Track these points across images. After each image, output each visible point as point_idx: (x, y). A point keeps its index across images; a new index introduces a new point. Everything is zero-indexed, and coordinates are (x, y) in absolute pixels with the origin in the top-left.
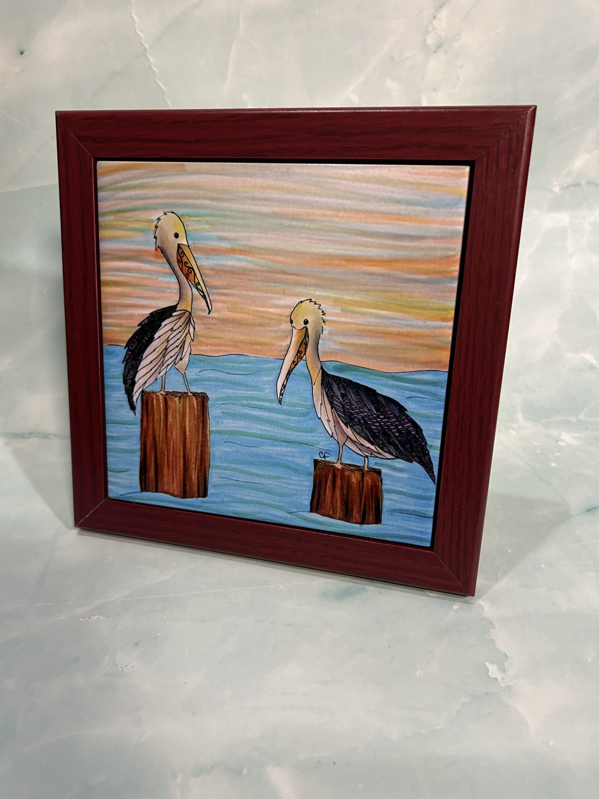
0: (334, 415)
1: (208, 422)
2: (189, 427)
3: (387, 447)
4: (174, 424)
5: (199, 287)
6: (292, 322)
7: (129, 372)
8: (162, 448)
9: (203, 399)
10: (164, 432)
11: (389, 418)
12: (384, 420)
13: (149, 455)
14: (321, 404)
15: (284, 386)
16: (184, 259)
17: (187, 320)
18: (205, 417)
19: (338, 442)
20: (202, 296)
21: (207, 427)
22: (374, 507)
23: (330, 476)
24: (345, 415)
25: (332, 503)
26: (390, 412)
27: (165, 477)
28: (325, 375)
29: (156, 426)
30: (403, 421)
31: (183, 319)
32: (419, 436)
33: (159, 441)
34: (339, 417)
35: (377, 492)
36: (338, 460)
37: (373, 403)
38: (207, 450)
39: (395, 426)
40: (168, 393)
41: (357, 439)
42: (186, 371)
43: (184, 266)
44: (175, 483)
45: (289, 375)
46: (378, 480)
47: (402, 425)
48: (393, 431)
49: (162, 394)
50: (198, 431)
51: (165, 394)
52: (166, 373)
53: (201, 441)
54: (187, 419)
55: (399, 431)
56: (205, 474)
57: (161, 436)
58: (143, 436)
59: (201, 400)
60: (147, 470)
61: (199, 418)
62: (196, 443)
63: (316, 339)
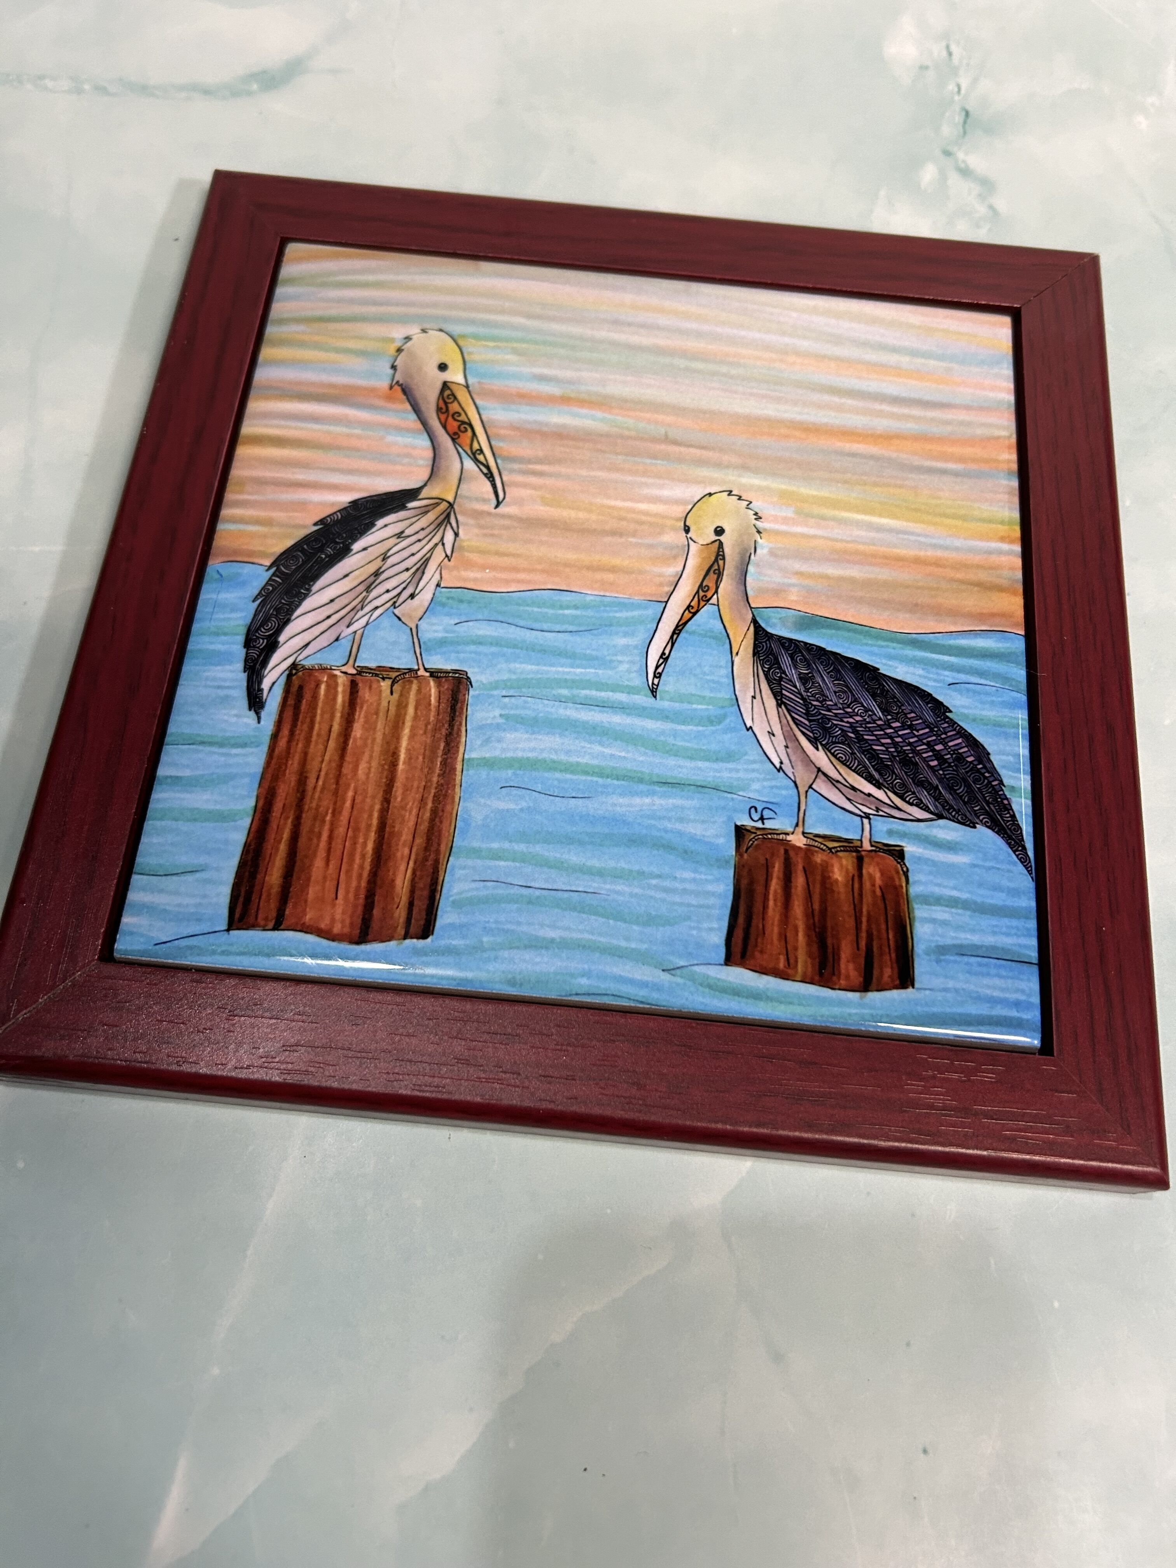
0: (784, 721)
1: (463, 739)
2: (408, 750)
3: (914, 793)
4: (365, 745)
5: (481, 458)
6: (687, 530)
7: (265, 622)
8: (318, 806)
9: (456, 686)
10: (334, 765)
11: (911, 727)
12: (900, 733)
13: (275, 827)
14: (754, 697)
15: (664, 658)
16: (454, 407)
17: (443, 517)
18: (456, 728)
19: (795, 782)
20: (485, 475)
21: (458, 751)
22: (892, 943)
23: (777, 865)
24: (810, 721)
25: (784, 937)
26: (913, 715)
27: (311, 884)
28: (761, 635)
29: (315, 749)
30: (946, 733)
32: (985, 767)
33: (315, 788)
34: (797, 724)
35: (898, 904)
36: (797, 825)
37: (874, 696)
38: (448, 808)
39: (928, 744)
40: (361, 671)
41: (841, 774)
42: (419, 623)
43: (450, 418)
44: (340, 900)
45: (678, 634)
46: (898, 873)
47: (945, 744)
48: (924, 755)
49: (345, 673)
50: (432, 761)
51: (354, 672)
52: (367, 624)
53: (434, 785)
54: (406, 731)
55: (938, 756)
56: (433, 873)
57: (323, 774)
58: (269, 776)
59: (451, 688)
60: (262, 868)
61: (440, 730)
62: (421, 790)
63: (742, 564)
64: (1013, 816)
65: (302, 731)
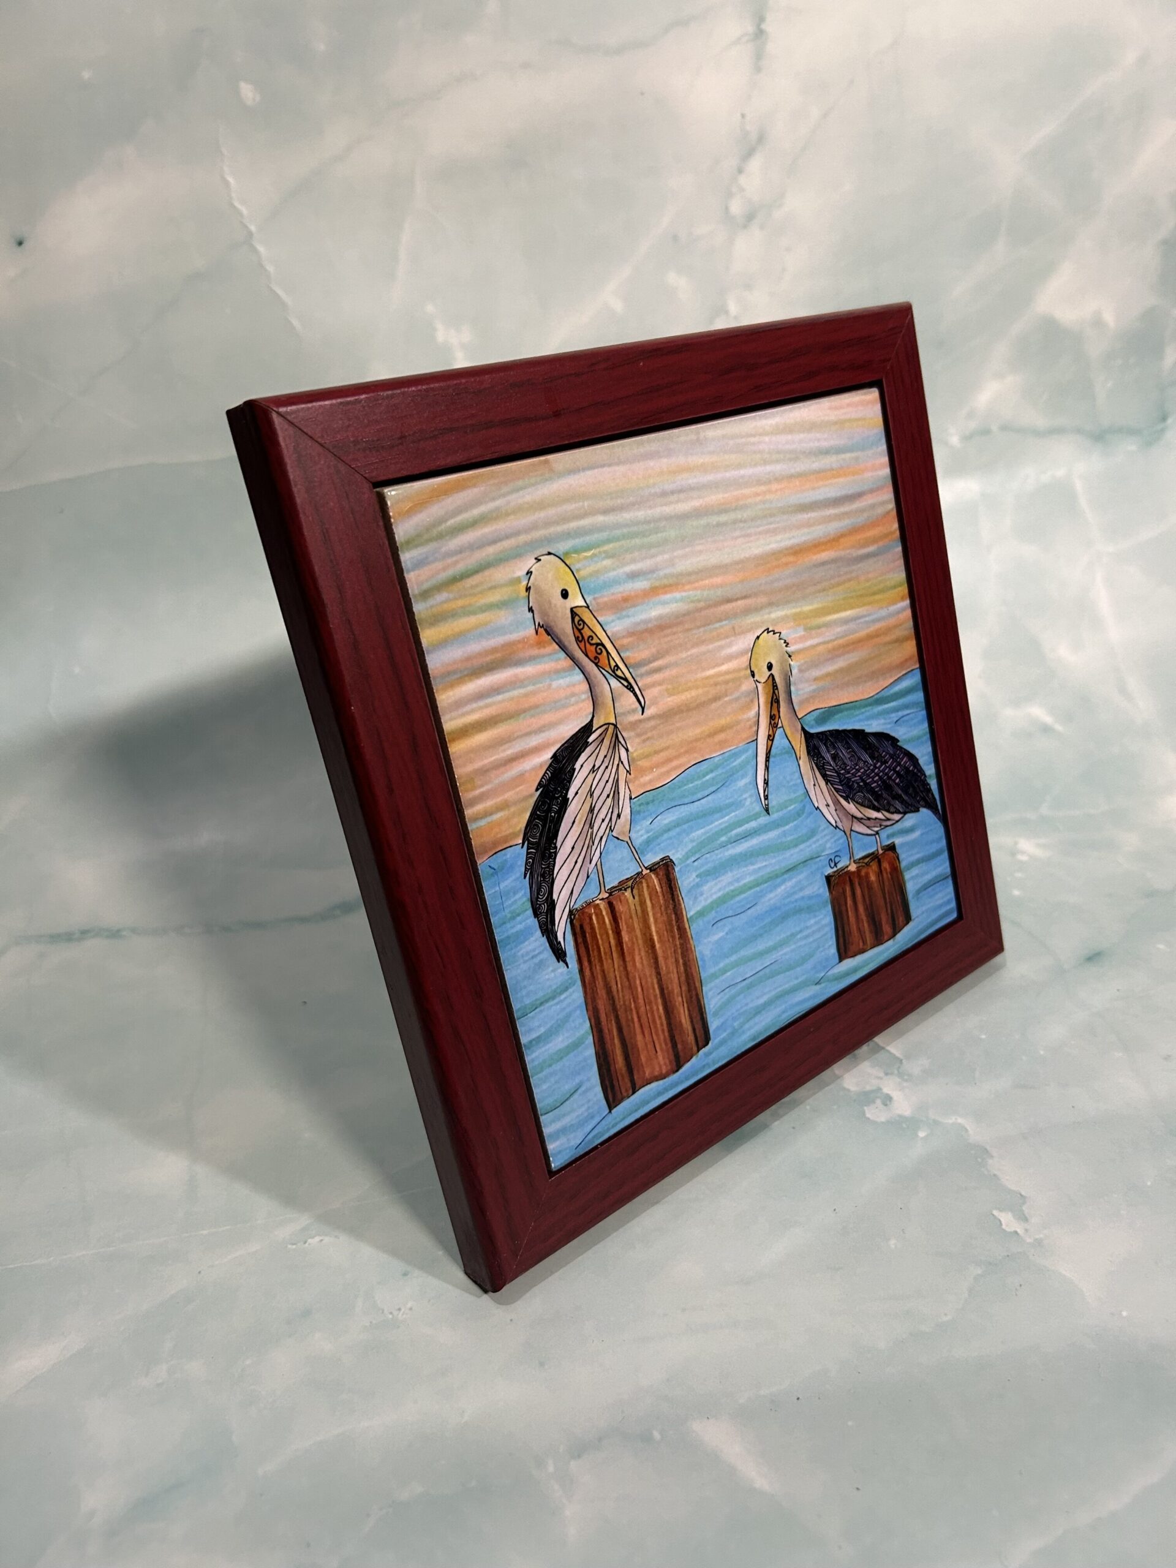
0: (831, 793)
1: (683, 906)
2: (657, 932)
3: (893, 805)
4: (633, 943)
5: (619, 673)
7: (539, 891)
8: (625, 1002)
9: (665, 868)
10: (622, 968)
11: (885, 762)
12: (881, 769)
13: (607, 1031)
14: (814, 785)
15: (766, 782)
16: (586, 632)
17: (614, 739)
18: (676, 900)
19: (844, 831)
20: (626, 687)
21: (682, 915)
22: (900, 902)
23: (847, 889)
24: (842, 785)
26: (884, 753)
27: (640, 1052)
28: (808, 737)
29: (607, 965)
30: (899, 757)
31: (606, 742)
33: (618, 991)
34: (837, 792)
35: (898, 878)
36: (850, 858)
37: (866, 751)
38: (691, 956)
39: (893, 769)
40: (611, 892)
41: (861, 813)
42: (630, 835)
43: (587, 644)
44: (659, 1053)
45: (769, 761)
46: (895, 859)
48: (893, 778)
49: (602, 899)
50: (672, 931)
51: (607, 895)
52: (601, 854)
53: (679, 947)
54: (652, 919)
55: (898, 773)
56: (698, 1003)
57: (618, 978)
58: (589, 1001)
59: (664, 873)
60: (612, 1062)
61: (669, 907)
62: (673, 954)
63: (787, 687)
64: (931, 792)
65: (594, 957)
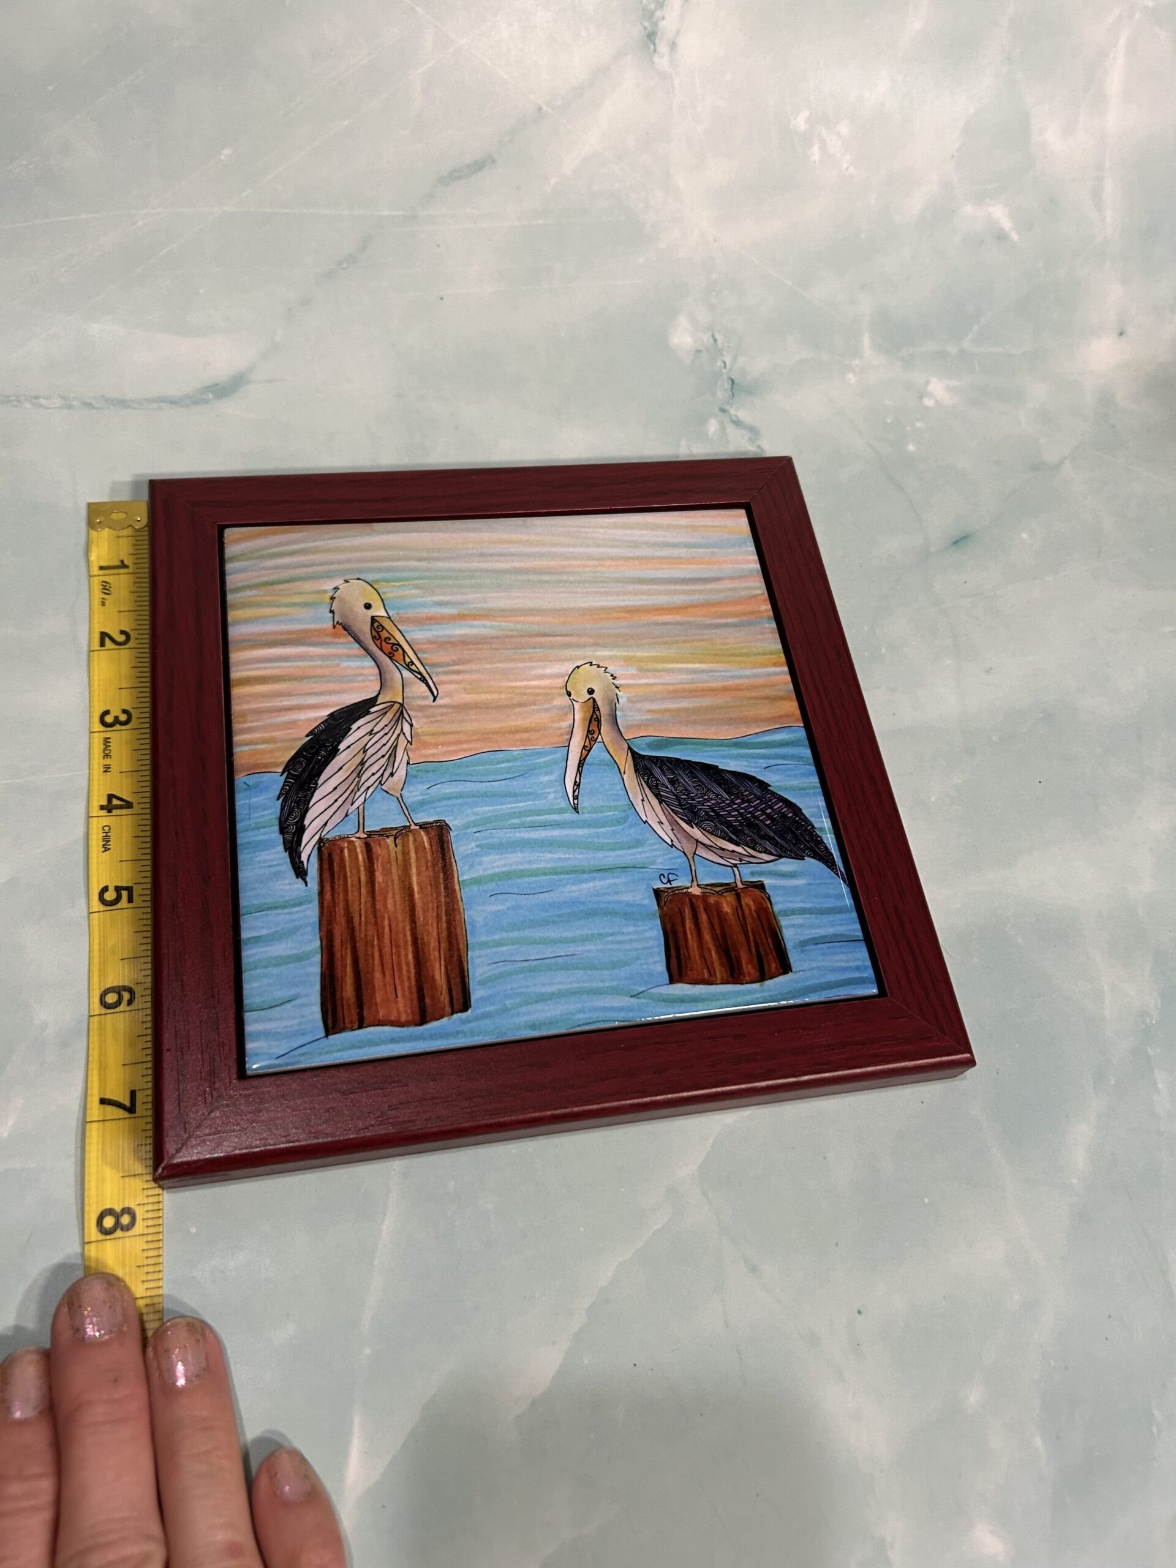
0: (667, 813)
1: (455, 868)
2: (419, 884)
3: (760, 844)
4: (387, 886)
5: (413, 667)
6: (569, 694)
7: (290, 813)
8: (366, 936)
9: (440, 832)
10: (369, 904)
11: (748, 801)
12: (742, 806)
13: (339, 957)
14: (643, 800)
15: (577, 785)
16: (384, 634)
17: (398, 714)
18: (447, 861)
19: (684, 852)
20: (420, 679)
21: (453, 877)
22: (771, 945)
23: (687, 910)
24: (683, 809)
25: (702, 957)
26: (747, 793)
27: (376, 991)
28: (636, 757)
29: (352, 896)
30: (770, 801)
31: (390, 715)
32: (800, 819)
33: (360, 923)
34: (675, 813)
35: (768, 920)
36: (693, 881)
37: (720, 785)
38: (457, 918)
39: (761, 810)
40: (370, 834)
41: (712, 841)
42: (402, 792)
43: (384, 643)
44: (400, 998)
45: (582, 767)
46: (764, 899)
47: (772, 808)
48: (761, 818)
49: (359, 838)
50: (437, 886)
51: (365, 836)
52: (365, 800)
53: (444, 904)
54: (414, 870)
55: (769, 816)
56: (459, 965)
57: (363, 912)
58: (325, 923)
59: (436, 833)
60: (338, 987)
61: (437, 865)
62: (435, 909)
63: (611, 710)
64: (826, 847)
65: (339, 885)
